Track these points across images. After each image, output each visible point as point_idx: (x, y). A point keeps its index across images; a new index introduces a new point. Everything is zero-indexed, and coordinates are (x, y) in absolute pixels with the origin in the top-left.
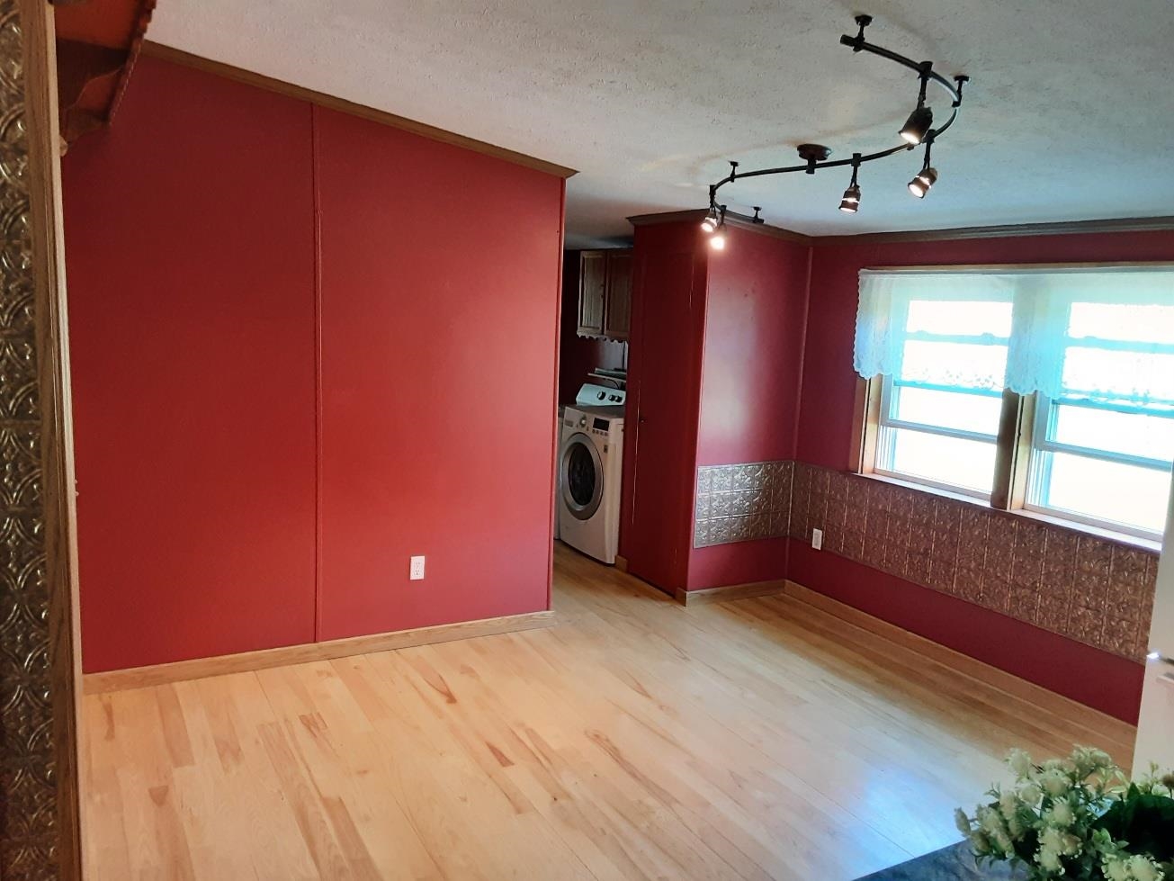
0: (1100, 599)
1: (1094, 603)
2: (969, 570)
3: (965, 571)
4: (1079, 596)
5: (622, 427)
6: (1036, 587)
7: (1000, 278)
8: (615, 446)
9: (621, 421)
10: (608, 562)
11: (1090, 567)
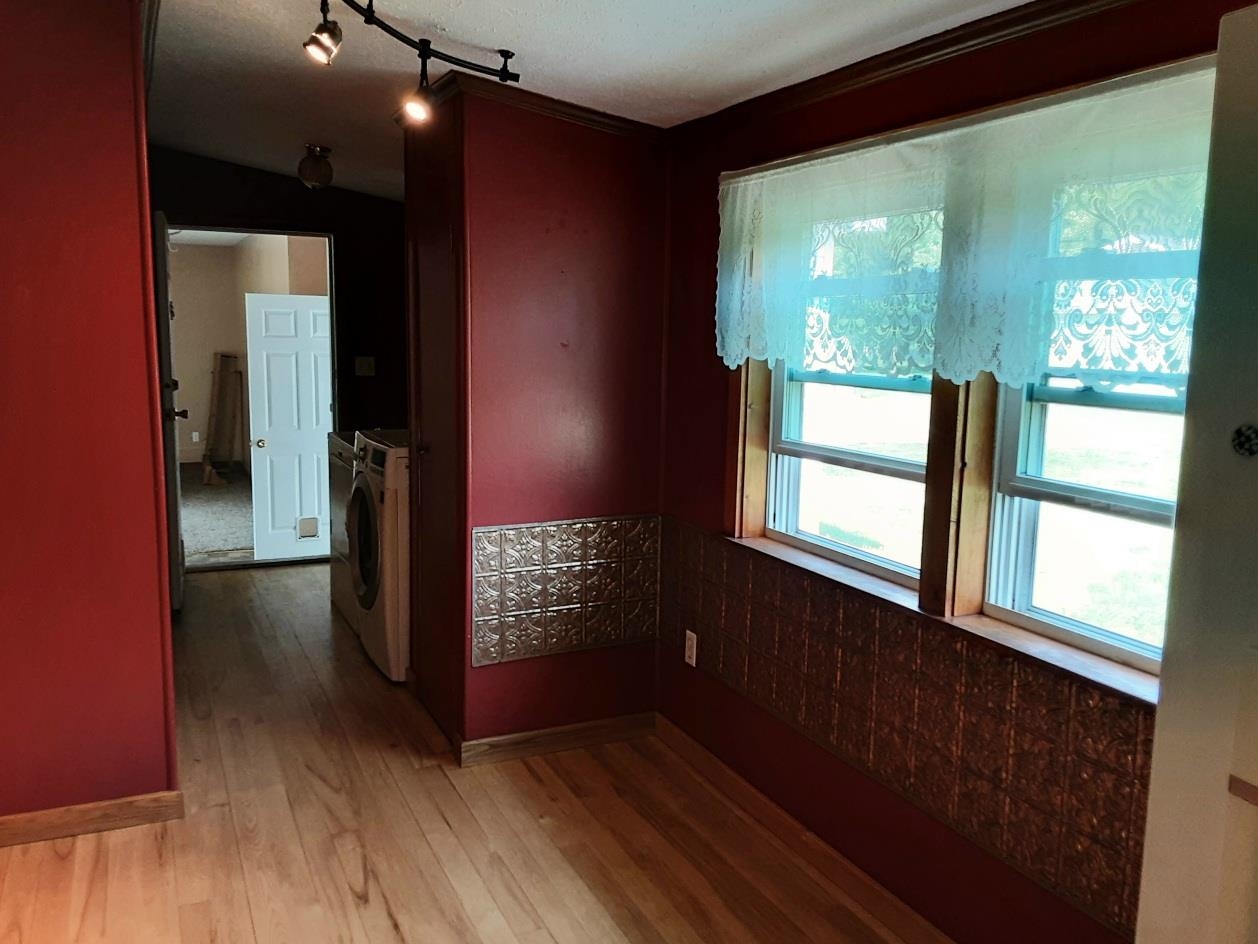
0: (1117, 825)
1: (1107, 832)
2: (893, 728)
3: (887, 730)
4: (1078, 811)
5: (406, 461)
6: (1001, 780)
7: (915, 146)
8: (396, 491)
9: (403, 452)
10: (395, 678)
11: (1096, 751)
